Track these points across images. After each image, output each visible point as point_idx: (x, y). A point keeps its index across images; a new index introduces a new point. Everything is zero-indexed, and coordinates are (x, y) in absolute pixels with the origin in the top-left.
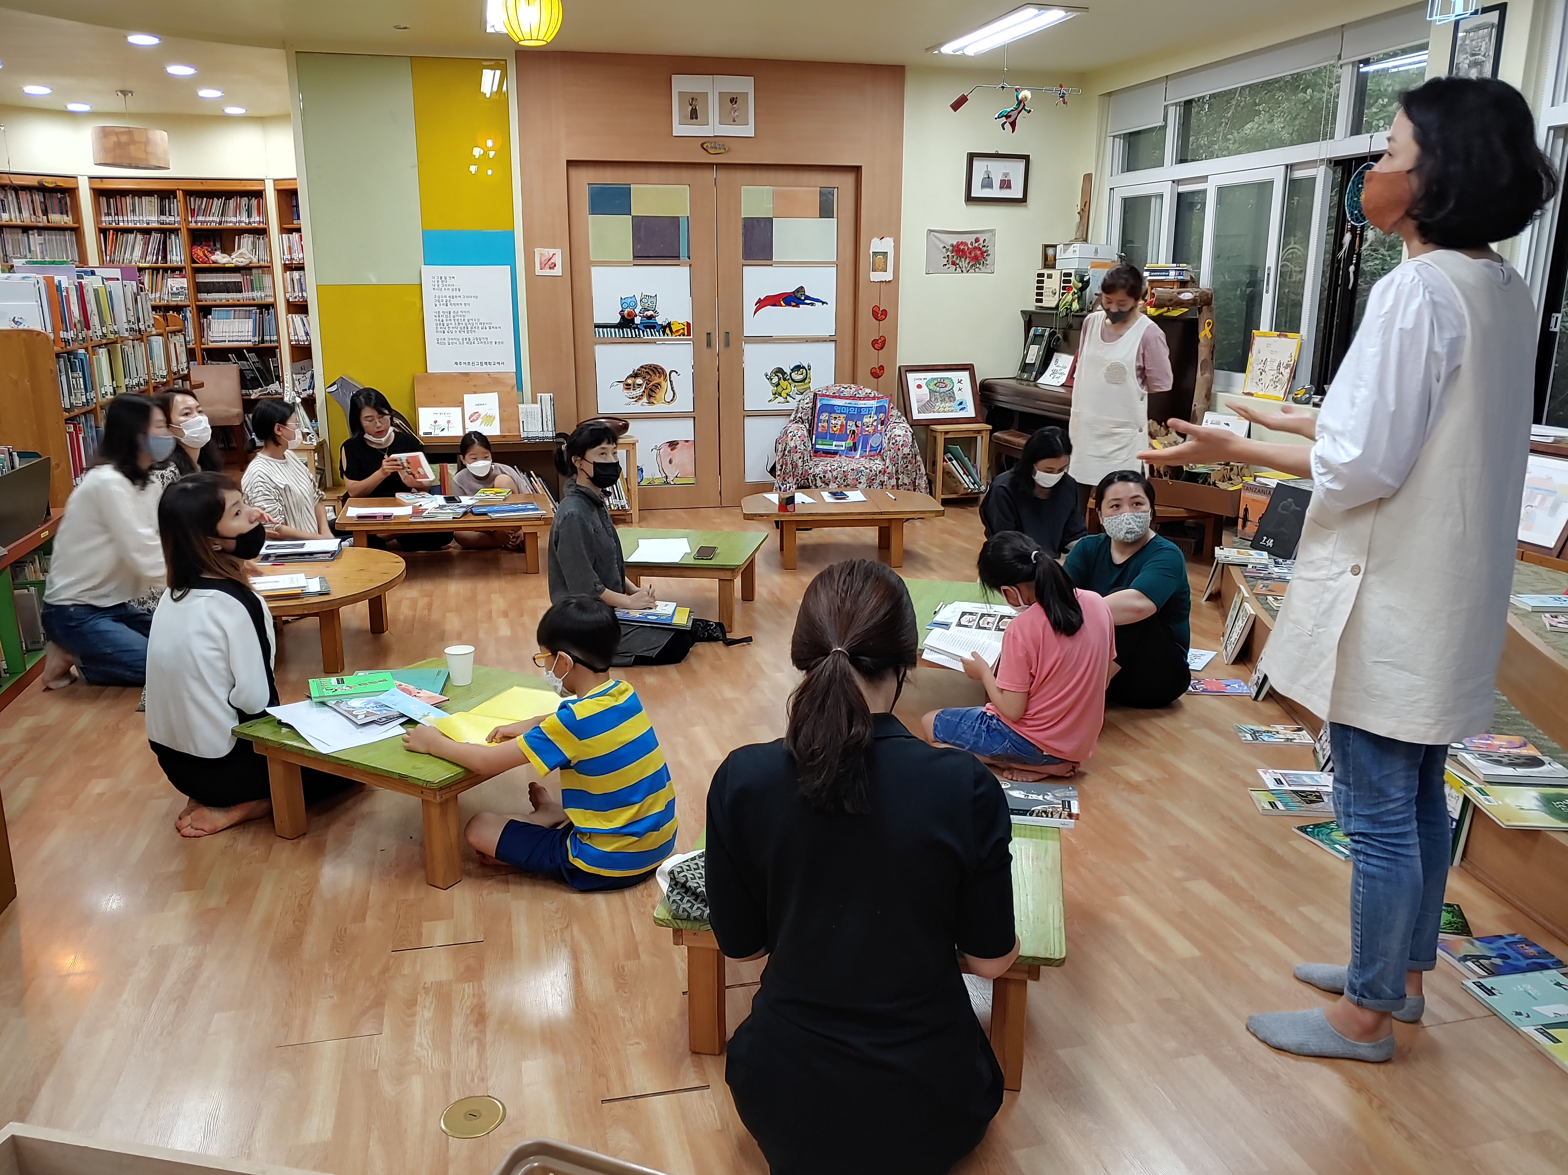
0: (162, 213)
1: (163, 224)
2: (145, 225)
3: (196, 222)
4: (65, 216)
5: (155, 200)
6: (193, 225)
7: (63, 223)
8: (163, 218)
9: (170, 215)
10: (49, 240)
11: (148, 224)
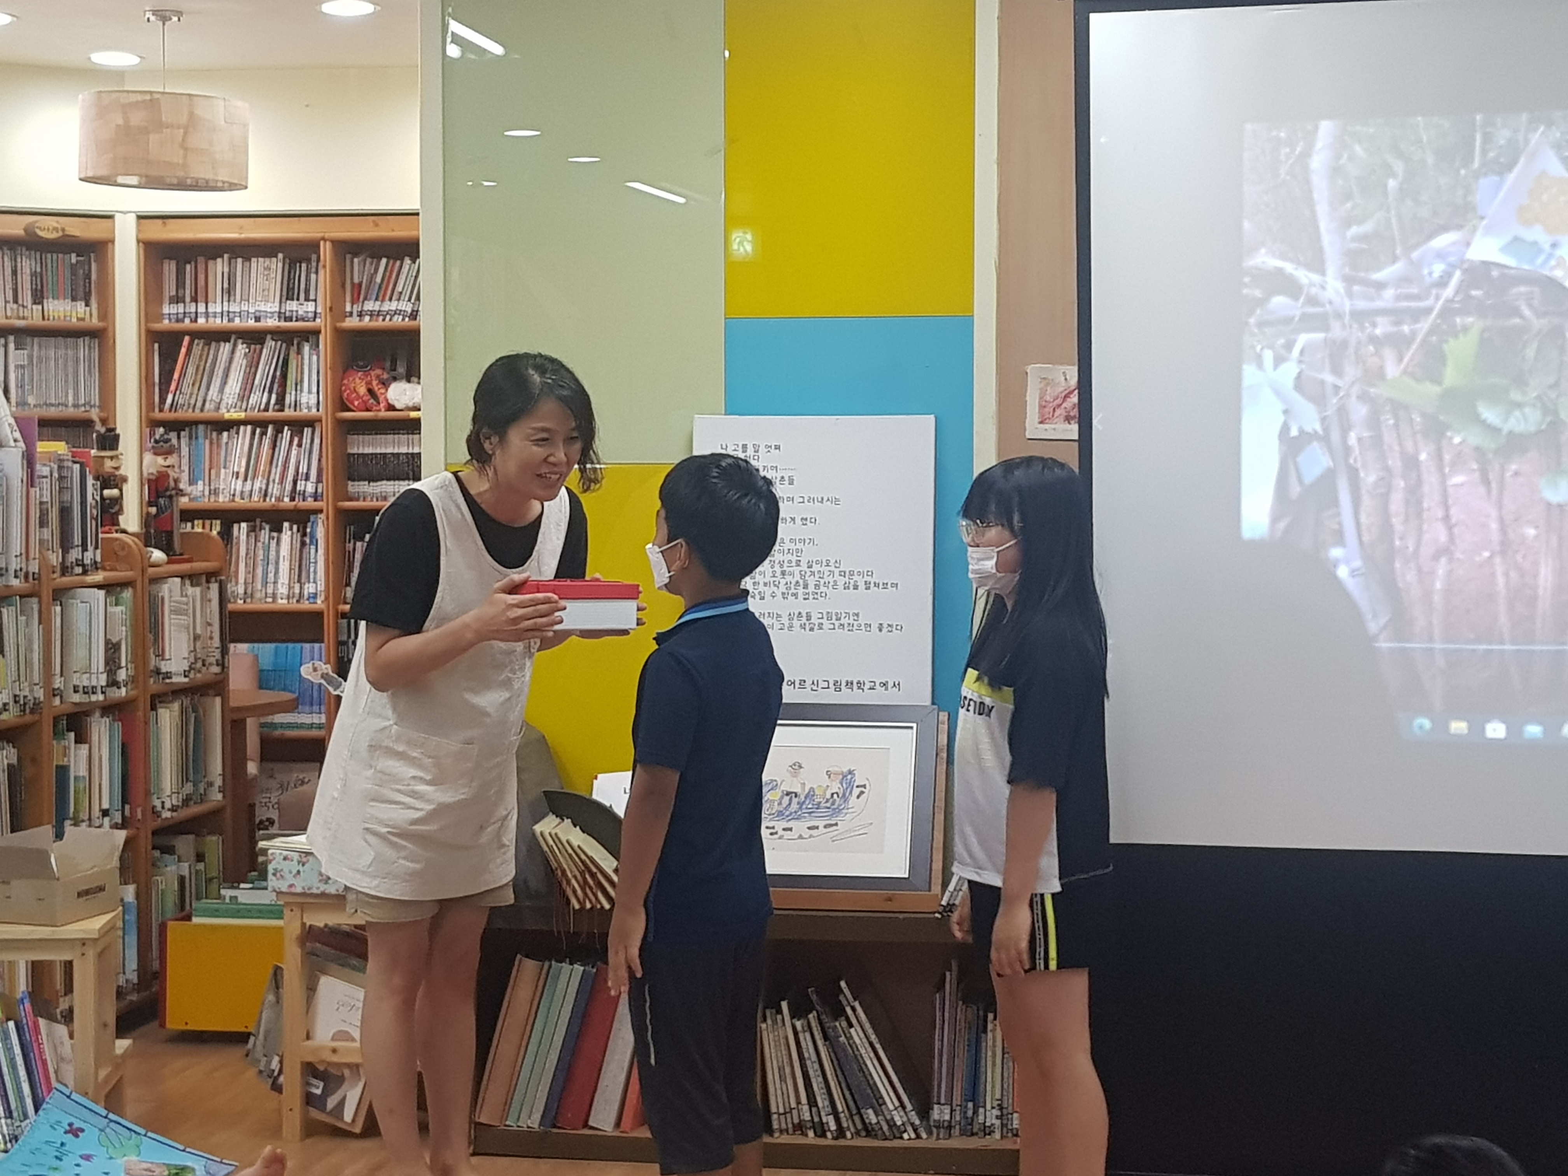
0: (289, 294)
1: (290, 319)
2: (251, 323)
3: (361, 315)
4: (80, 306)
5: (276, 265)
6: (352, 323)
7: (74, 320)
8: (292, 306)
9: (307, 299)
10: (40, 358)
11: (257, 319)
